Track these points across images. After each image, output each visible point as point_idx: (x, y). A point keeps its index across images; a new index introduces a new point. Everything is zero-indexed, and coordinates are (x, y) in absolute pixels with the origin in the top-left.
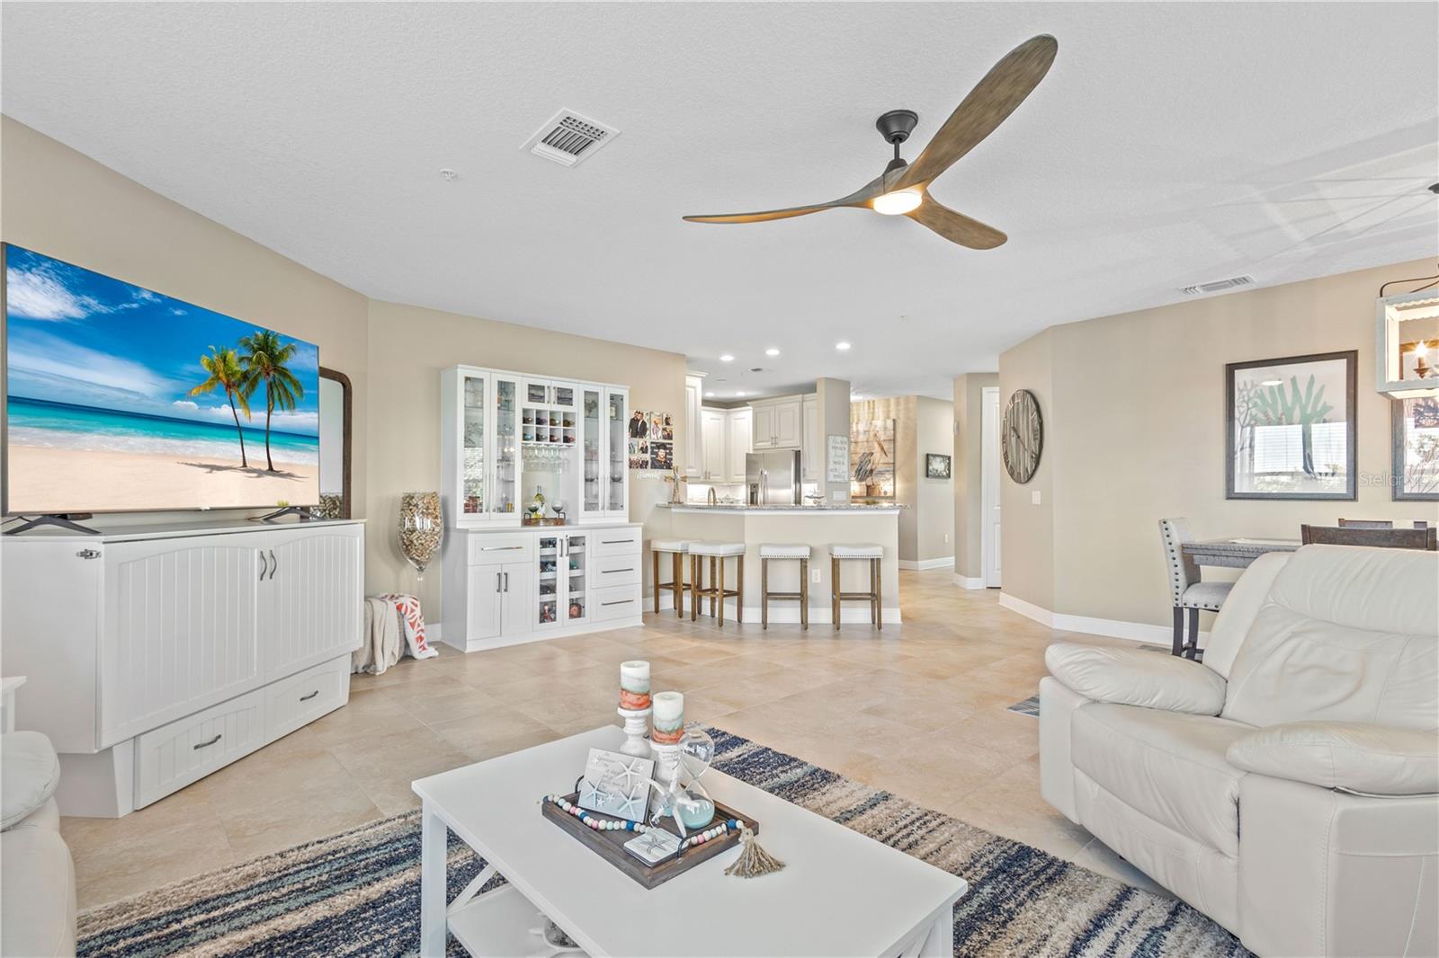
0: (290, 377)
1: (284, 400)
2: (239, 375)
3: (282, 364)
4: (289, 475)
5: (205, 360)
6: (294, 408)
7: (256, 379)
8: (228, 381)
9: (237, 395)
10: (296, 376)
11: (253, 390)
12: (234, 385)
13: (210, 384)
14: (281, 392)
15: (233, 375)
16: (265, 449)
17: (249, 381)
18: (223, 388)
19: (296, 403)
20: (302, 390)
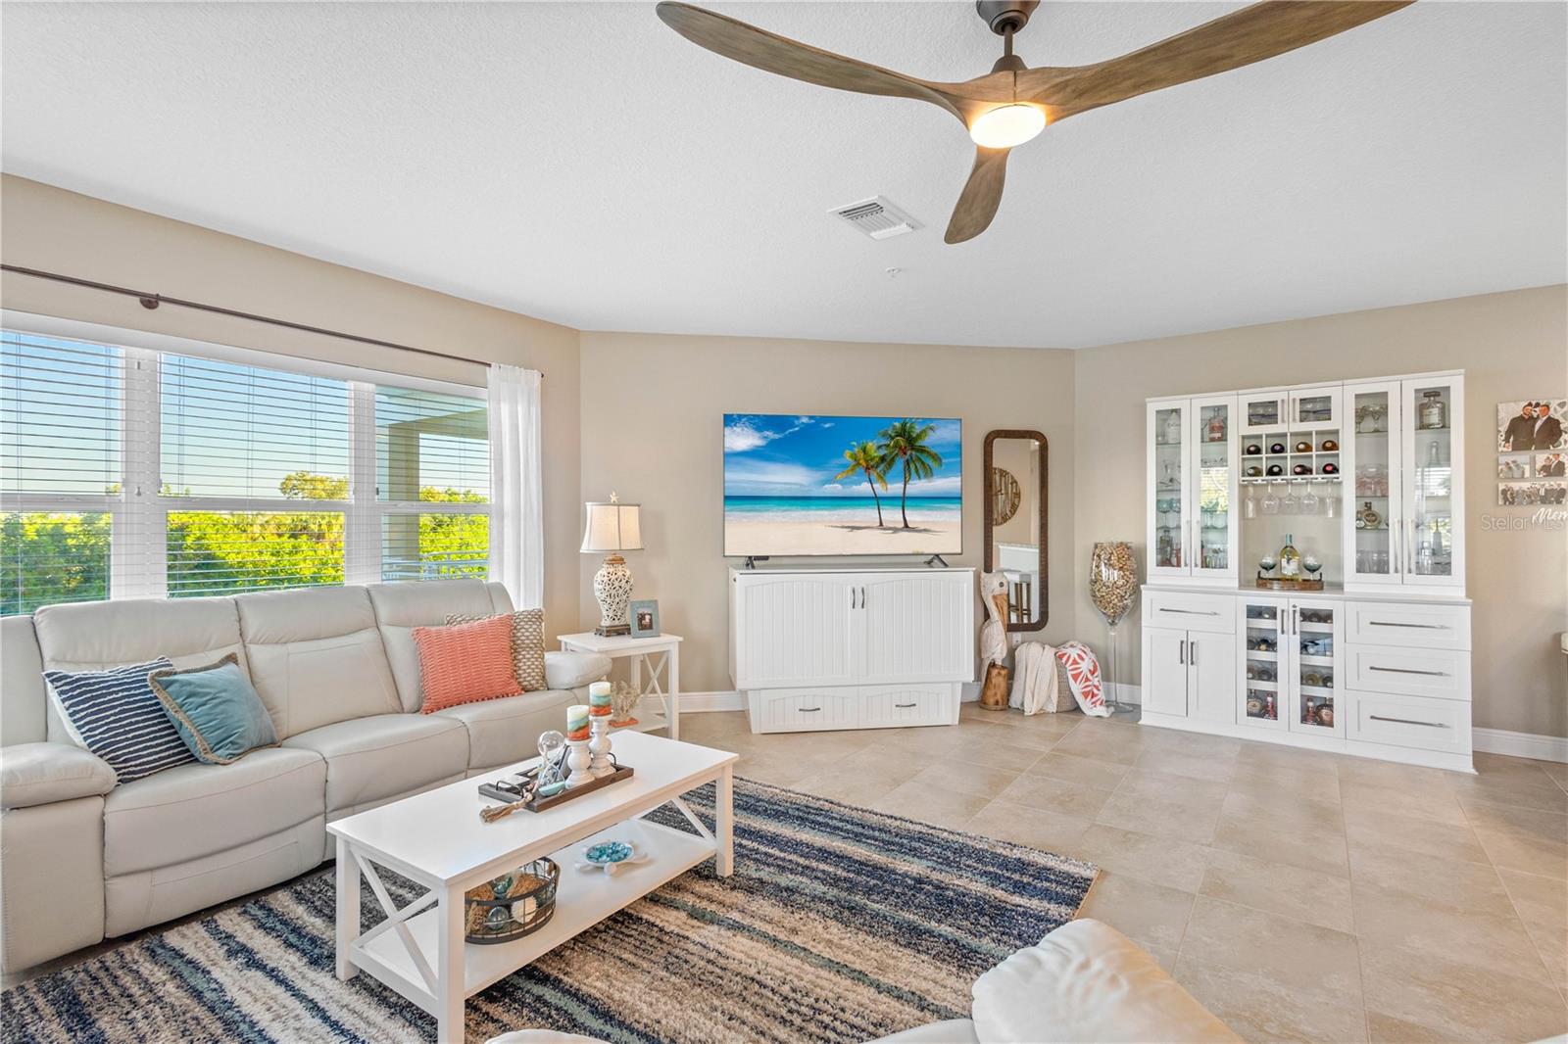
0: (928, 452)
1: (921, 472)
2: (877, 459)
3: (920, 443)
4: (927, 531)
5: (848, 453)
6: (932, 475)
7: (893, 460)
8: (868, 465)
10: (934, 451)
11: (890, 467)
12: (872, 467)
13: (853, 470)
14: (918, 465)
15: (872, 460)
16: (901, 512)
17: (886, 461)
18: (863, 470)
19: (934, 472)
20: (940, 460)
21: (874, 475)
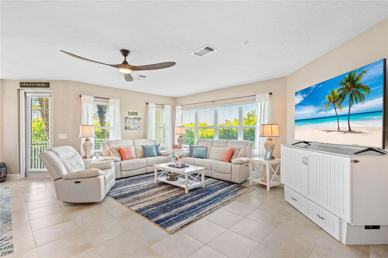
0: (362, 87)
1: (358, 99)
2: (338, 97)
3: (358, 82)
4: (359, 132)
5: (327, 96)
6: (364, 100)
7: (345, 95)
8: (334, 100)
9: (337, 104)
10: (365, 85)
11: (343, 100)
12: (336, 101)
13: (328, 104)
14: (357, 95)
15: (336, 98)
16: (348, 122)
17: (342, 97)
18: (332, 103)
19: (365, 97)
20: (369, 89)
21: (336, 104)
